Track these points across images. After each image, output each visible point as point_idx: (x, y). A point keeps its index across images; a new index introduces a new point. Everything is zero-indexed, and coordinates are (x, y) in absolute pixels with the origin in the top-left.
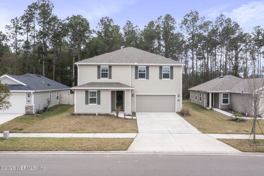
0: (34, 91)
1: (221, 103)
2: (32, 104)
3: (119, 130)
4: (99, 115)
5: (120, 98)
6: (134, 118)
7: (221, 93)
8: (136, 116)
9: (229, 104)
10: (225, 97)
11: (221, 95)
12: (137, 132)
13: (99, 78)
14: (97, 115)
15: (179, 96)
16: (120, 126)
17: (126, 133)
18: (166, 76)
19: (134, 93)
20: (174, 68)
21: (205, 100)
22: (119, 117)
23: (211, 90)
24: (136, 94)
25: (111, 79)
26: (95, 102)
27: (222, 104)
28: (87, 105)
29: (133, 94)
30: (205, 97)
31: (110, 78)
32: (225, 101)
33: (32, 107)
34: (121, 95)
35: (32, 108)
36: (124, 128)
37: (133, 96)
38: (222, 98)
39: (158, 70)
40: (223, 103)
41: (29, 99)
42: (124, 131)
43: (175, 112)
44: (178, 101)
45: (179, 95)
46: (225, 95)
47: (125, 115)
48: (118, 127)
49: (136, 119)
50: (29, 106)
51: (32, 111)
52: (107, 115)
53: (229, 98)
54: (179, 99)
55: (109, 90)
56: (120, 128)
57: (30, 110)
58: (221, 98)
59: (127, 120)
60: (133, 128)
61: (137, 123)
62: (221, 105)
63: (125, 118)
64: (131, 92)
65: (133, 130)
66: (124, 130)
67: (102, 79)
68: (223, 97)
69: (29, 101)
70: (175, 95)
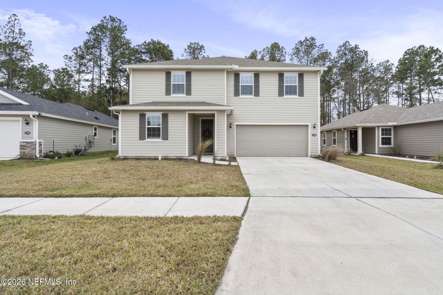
0: (37, 113)
1: (378, 144)
2: (34, 139)
3: (192, 186)
4: (165, 159)
5: (207, 133)
6: (233, 163)
7: (378, 127)
8: (236, 161)
9: (392, 146)
10: (386, 134)
11: (378, 131)
12: (246, 193)
13: (168, 93)
14: (160, 159)
15: (314, 127)
16: (199, 178)
17: (211, 196)
18: (291, 91)
19: (232, 121)
20: (304, 75)
21: (346, 141)
22: (203, 163)
23: (361, 122)
24: (235, 124)
25: (190, 95)
26: (158, 136)
27: (381, 146)
28: (142, 141)
29: (231, 124)
30: (346, 137)
31: (189, 93)
32: (386, 141)
33: (33, 143)
34: (210, 128)
35: (34, 147)
36: (209, 182)
37: (231, 127)
38: (381, 137)
39: (275, 79)
40: (383, 144)
41: (27, 128)
42: (206, 191)
43: (307, 156)
44: (314, 135)
45: (315, 125)
46: (386, 131)
47: (215, 159)
48: (194, 180)
49: (238, 165)
50: (27, 143)
51: (34, 152)
52: (180, 159)
53: (392, 137)
54: (314, 132)
55: (184, 111)
56: (197, 182)
57: (30, 151)
58: (379, 136)
59: (218, 167)
60: (234, 183)
61: (240, 171)
62: (378, 147)
63: (214, 163)
64: (227, 120)
65: (232, 186)
66: (208, 188)
67: (173, 95)
68: (382, 134)
69: (27, 133)
70: (307, 126)
